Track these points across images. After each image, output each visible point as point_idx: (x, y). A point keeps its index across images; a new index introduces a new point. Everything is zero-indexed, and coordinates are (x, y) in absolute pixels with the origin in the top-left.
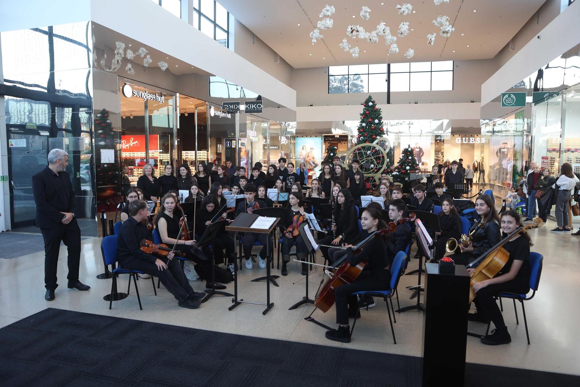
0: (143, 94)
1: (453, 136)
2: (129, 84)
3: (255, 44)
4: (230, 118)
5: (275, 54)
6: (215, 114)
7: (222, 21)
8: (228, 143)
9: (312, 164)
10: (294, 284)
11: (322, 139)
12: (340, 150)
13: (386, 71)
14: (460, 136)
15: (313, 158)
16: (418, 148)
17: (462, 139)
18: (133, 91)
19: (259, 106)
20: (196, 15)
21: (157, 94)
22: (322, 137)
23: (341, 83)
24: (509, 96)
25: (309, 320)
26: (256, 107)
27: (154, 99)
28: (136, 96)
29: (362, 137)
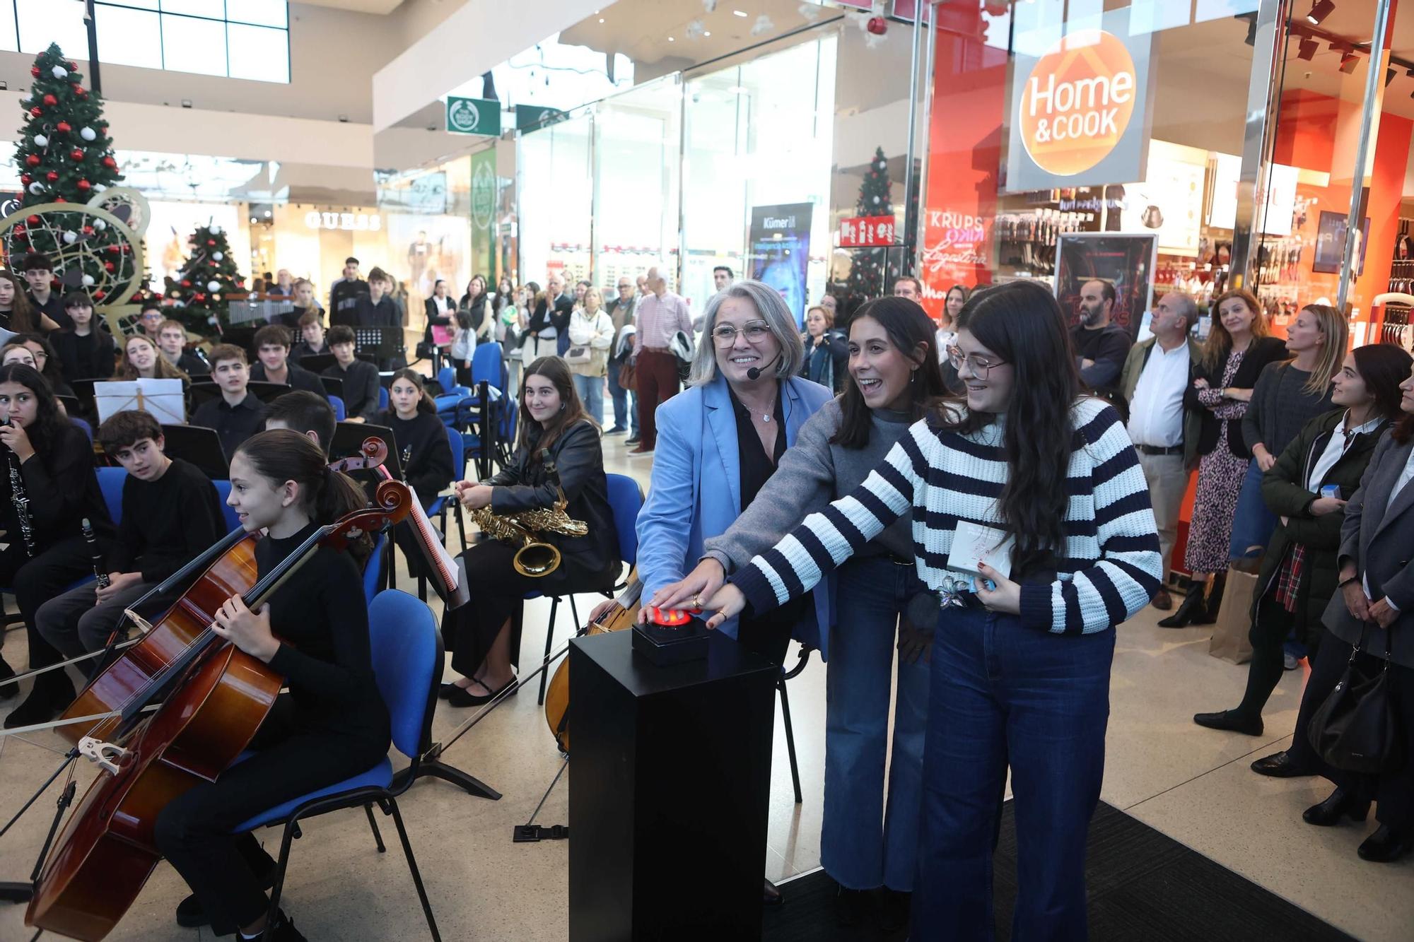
1: (299, 207)
14: (315, 207)
17: (321, 217)
24: (464, 106)
29: (38, 184)
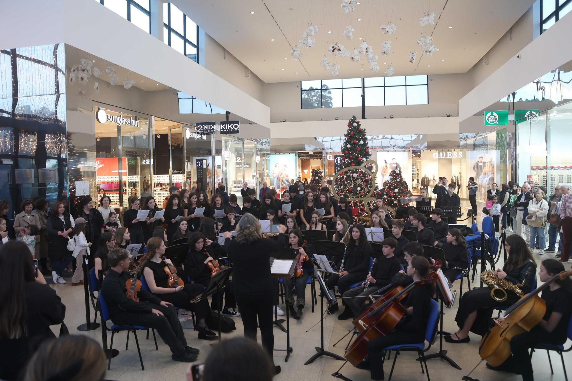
0: (118, 119)
1: (431, 151)
2: (103, 108)
3: (226, 59)
4: (206, 139)
5: (246, 68)
6: (190, 136)
7: (192, 36)
8: (199, 163)
9: (286, 182)
10: (307, 331)
11: (296, 156)
12: (312, 166)
13: (360, 85)
14: (437, 151)
15: (287, 176)
16: (395, 164)
17: (439, 154)
18: (107, 116)
19: (236, 126)
20: (166, 31)
21: (132, 118)
22: (296, 153)
23: (308, 95)
24: (492, 114)
25: (337, 377)
26: (233, 127)
27: (129, 124)
28: (111, 121)
29: (347, 159)
